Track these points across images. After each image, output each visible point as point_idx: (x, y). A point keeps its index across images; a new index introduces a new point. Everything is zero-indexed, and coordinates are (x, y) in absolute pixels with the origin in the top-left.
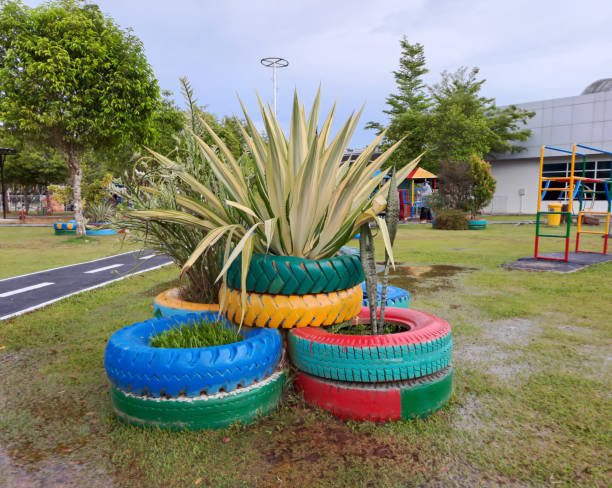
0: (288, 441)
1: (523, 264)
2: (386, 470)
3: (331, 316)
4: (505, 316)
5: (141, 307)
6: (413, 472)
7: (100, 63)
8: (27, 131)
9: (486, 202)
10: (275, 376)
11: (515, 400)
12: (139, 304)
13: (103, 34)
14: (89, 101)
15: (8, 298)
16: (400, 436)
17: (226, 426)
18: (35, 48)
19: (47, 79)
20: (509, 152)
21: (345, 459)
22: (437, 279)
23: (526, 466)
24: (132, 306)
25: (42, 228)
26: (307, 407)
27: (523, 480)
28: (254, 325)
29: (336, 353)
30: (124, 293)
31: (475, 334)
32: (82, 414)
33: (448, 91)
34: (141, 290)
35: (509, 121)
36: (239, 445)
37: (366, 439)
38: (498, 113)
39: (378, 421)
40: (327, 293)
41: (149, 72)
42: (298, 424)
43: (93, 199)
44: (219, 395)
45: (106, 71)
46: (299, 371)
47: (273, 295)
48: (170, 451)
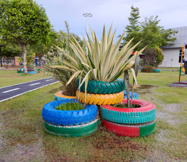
0: (102, 142)
1: (175, 85)
2: (136, 153)
3: (114, 101)
4: (170, 103)
5: (48, 97)
6: (145, 154)
7: (32, 17)
8: (9, 39)
9: (160, 63)
10: (96, 121)
11: (178, 132)
12: (47, 96)
13: (33, 7)
14: (29, 29)
15: (7, 93)
16: (139, 142)
17: (81, 136)
18: (12, 12)
19: (16, 22)
20: (168, 46)
21: (121, 149)
22: (145, 89)
23: (185, 154)
24: (45, 96)
25: (13, 71)
26: (107, 131)
27: (184, 159)
28: (88, 104)
29: (117, 114)
30: (42, 92)
31: (161, 108)
32: (35, 131)
33: (147, 24)
34: (47, 91)
35: (169, 34)
36: (86, 143)
37: (128, 143)
38: (165, 32)
39: (131, 137)
40: (113, 94)
41: (47, 19)
42: (104, 137)
43: (29, 61)
44: (79, 126)
45: (34, 19)
46: (104, 119)
47: (95, 94)
48: (64, 143)
